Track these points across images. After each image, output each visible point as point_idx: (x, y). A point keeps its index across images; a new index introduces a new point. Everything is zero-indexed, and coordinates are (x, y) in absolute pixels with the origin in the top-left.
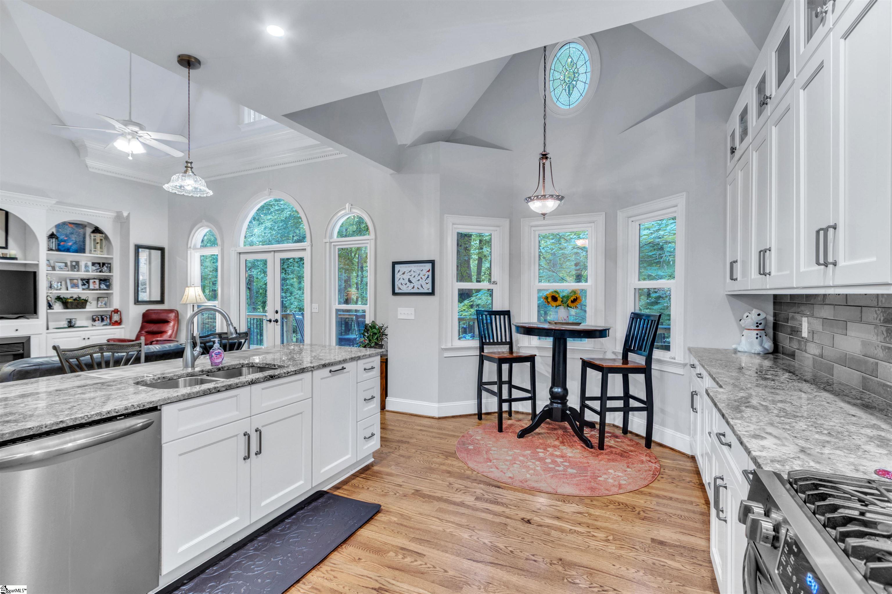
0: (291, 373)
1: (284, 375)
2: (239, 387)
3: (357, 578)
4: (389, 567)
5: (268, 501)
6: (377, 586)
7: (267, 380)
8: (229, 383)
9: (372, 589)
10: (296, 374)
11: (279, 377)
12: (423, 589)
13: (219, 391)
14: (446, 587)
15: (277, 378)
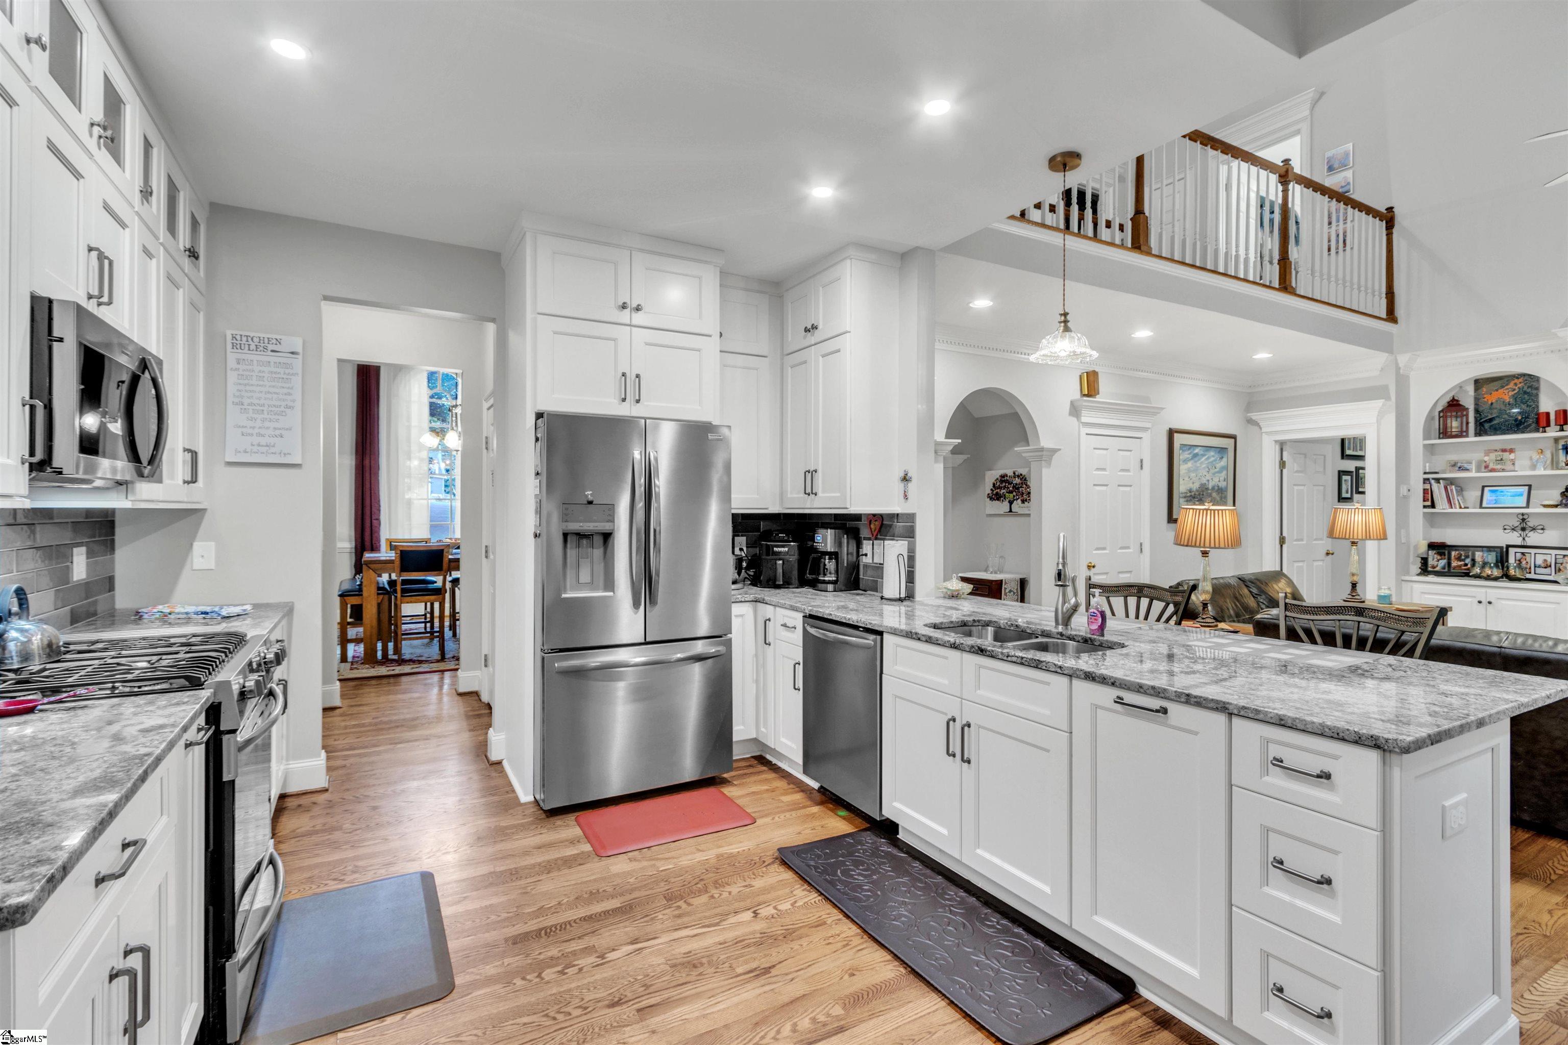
0: (1014, 659)
1: (1000, 656)
2: (939, 644)
3: (807, 960)
4: (804, 995)
5: (987, 856)
6: (774, 972)
7: (973, 652)
8: (932, 634)
9: (774, 966)
10: (1022, 664)
11: (992, 657)
12: (724, 1009)
13: (919, 639)
14: (701, 1035)
15: (988, 656)
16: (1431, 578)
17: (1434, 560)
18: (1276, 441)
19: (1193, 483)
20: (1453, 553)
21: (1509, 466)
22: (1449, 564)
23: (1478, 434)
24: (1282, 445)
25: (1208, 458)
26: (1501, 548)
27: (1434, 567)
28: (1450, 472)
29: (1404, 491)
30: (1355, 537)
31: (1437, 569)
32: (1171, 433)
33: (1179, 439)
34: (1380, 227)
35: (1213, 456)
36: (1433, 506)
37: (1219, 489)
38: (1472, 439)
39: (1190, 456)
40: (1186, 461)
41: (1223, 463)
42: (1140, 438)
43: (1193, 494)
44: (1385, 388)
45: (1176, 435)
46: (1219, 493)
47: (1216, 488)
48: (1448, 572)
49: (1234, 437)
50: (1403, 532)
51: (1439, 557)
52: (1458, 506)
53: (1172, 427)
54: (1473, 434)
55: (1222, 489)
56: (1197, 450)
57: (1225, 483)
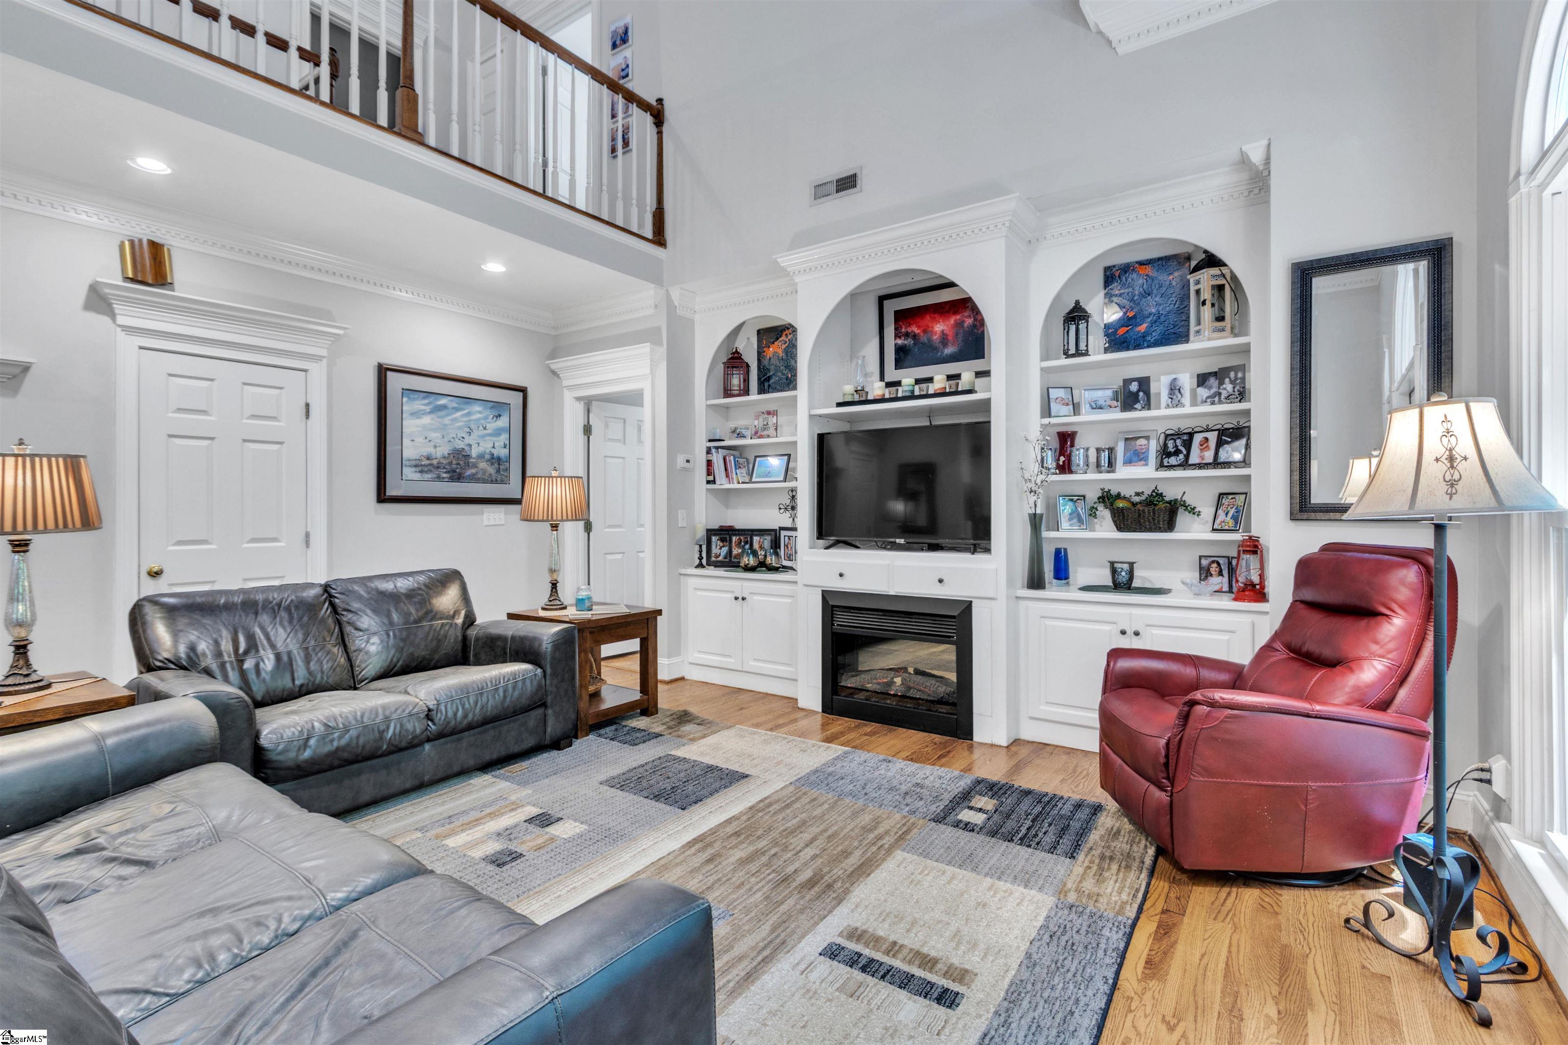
16: (711, 571)
17: (719, 550)
18: (578, 399)
19: (435, 447)
20: (734, 539)
21: (772, 432)
22: (730, 551)
23: (761, 391)
24: (588, 403)
25: (469, 414)
26: (775, 530)
27: (717, 556)
28: (730, 439)
29: (680, 461)
30: (555, 518)
31: (720, 558)
32: (383, 372)
33: (395, 382)
34: (648, 119)
35: (480, 412)
36: (714, 482)
37: (493, 458)
38: (754, 397)
39: (428, 409)
40: (416, 414)
41: (503, 422)
42: (305, 371)
43: (435, 462)
44: (658, 330)
45: (389, 374)
46: (492, 464)
47: (488, 457)
48: (730, 563)
49: (523, 390)
50: (681, 514)
51: (721, 544)
52: (735, 481)
53: (382, 361)
54: (756, 392)
55: (499, 459)
56: (443, 401)
57: (507, 450)
